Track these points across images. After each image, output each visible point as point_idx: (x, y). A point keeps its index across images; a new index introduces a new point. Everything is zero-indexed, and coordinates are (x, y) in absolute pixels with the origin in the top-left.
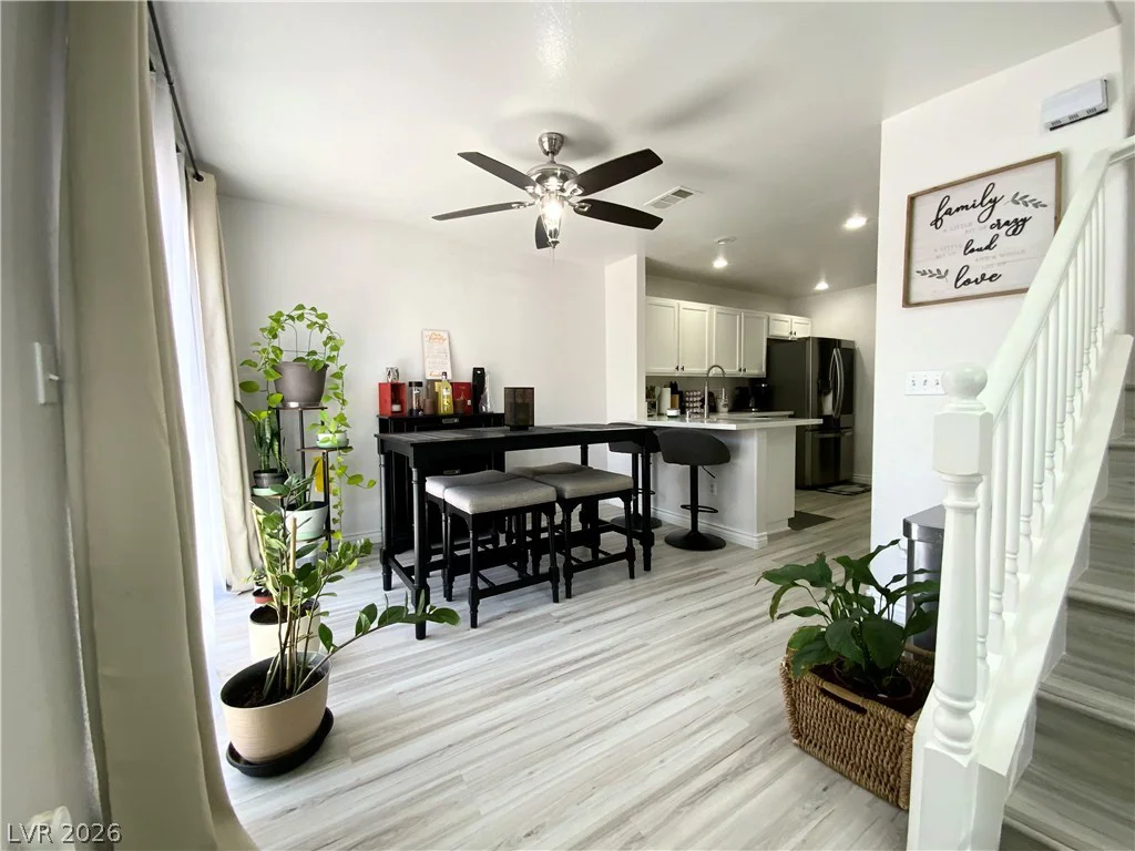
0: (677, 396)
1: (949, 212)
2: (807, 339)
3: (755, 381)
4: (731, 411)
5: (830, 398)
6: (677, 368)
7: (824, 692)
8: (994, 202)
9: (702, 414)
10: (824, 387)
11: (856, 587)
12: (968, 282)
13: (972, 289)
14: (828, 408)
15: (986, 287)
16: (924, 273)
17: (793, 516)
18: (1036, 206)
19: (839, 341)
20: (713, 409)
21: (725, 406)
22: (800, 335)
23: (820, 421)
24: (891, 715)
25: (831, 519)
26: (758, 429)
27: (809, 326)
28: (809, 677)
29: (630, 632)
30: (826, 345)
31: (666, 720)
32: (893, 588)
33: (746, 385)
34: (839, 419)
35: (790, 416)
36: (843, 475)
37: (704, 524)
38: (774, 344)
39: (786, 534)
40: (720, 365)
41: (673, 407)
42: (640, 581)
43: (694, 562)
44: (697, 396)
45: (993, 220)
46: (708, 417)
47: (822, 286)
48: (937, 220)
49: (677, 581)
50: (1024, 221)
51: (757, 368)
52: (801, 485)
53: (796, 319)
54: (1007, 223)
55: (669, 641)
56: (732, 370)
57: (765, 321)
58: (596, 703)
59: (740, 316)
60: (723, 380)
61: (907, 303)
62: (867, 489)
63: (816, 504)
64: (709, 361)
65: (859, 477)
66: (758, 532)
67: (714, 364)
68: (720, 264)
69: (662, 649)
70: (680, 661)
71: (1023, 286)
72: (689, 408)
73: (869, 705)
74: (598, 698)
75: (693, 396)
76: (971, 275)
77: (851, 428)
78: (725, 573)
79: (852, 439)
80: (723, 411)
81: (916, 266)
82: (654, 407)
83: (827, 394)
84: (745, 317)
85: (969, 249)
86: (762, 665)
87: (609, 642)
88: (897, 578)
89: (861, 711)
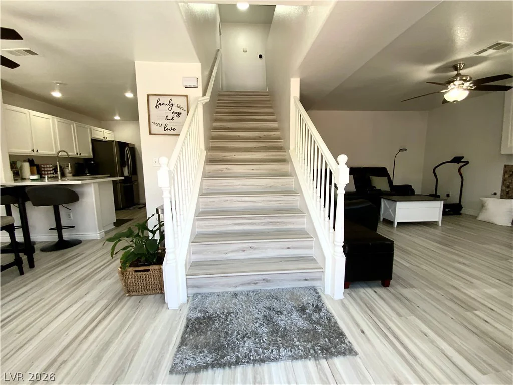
0: (35, 168)
1: (160, 104)
2: (113, 141)
3: (86, 160)
4: (73, 176)
5: (126, 168)
6: (33, 151)
7: (136, 271)
8: (172, 105)
9: (57, 177)
10: (123, 164)
11: (143, 233)
12: (167, 130)
13: (168, 132)
14: (126, 173)
15: (172, 132)
16: (155, 124)
17: (115, 221)
18: (183, 110)
19: (128, 144)
20: (63, 175)
21: (70, 173)
22: (109, 139)
23: (123, 178)
24: (157, 267)
25: (132, 219)
26: (94, 183)
27: (113, 135)
28: (130, 269)
29: (28, 299)
30: (122, 145)
31: (65, 320)
32: (154, 229)
33: (81, 162)
34: (131, 177)
35: (109, 177)
36: (136, 201)
37: (66, 235)
38: (95, 142)
39: (114, 229)
40: (65, 151)
41: (32, 174)
42: (28, 274)
43: (63, 255)
44: (49, 168)
45: (172, 111)
46: (61, 178)
47: (117, 118)
48: (157, 106)
49: (54, 266)
50: (180, 113)
51: (87, 153)
52: (118, 208)
53: (106, 131)
54: (176, 113)
55: (56, 292)
56: (73, 154)
57: (89, 130)
58: (19, 335)
59: (73, 126)
60: (69, 159)
61: (150, 133)
62: (145, 205)
63: (125, 215)
64: (56, 149)
65: (141, 201)
66: (99, 231)
67: (59, 150)
68: (57, 94)
69: (54, 296)
70: (66, 296)
71: (178, 134)
72: (45, 175)
73: (151, 267)
74: (19, 333)
75: (47, 168)
76: (169, 127)
77: (137, 181)
78: (84, 253)
79: (138, 185)
80: (69, 176)
81: (152, 121)
82: (17, 174)
83: (125, 167)
84: (76, 126)
85: (167, 119)
86: (110, 279)
87: (16, 308)
88: (155, 226)
89: (148, 270)
